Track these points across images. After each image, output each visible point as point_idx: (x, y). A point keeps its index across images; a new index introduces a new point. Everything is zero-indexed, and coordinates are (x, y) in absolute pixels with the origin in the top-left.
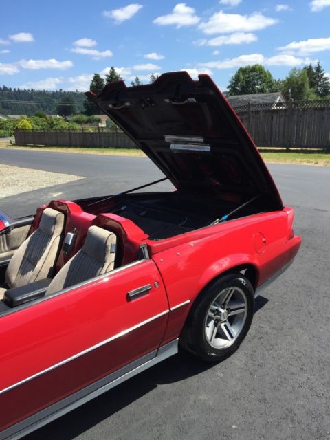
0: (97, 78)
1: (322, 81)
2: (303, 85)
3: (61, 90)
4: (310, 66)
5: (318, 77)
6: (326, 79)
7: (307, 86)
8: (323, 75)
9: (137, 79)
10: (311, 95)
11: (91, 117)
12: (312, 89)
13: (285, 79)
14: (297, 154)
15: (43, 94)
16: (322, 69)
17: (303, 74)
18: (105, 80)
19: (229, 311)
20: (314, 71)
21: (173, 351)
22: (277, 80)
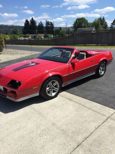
0: (27, 21)
1: (105, 23)
2: (98, 24)
3: (13, 25)
4: (101, 18)
5: (103, 21)
6: (106, 22)
7: (100, 25)
8: (105, 21)
9: (41, 22)
10: (101, 28)
11: (25, 35)
12: (101, 26)
13: (92, 22)
14: (100, 46)
15: (6, 26)
16: (105, 19)
17: (99, 21)
18: (30, 22)
19: (102, 68)
20: (102, 19)
21: (94, 73)
22: (90, 23)
